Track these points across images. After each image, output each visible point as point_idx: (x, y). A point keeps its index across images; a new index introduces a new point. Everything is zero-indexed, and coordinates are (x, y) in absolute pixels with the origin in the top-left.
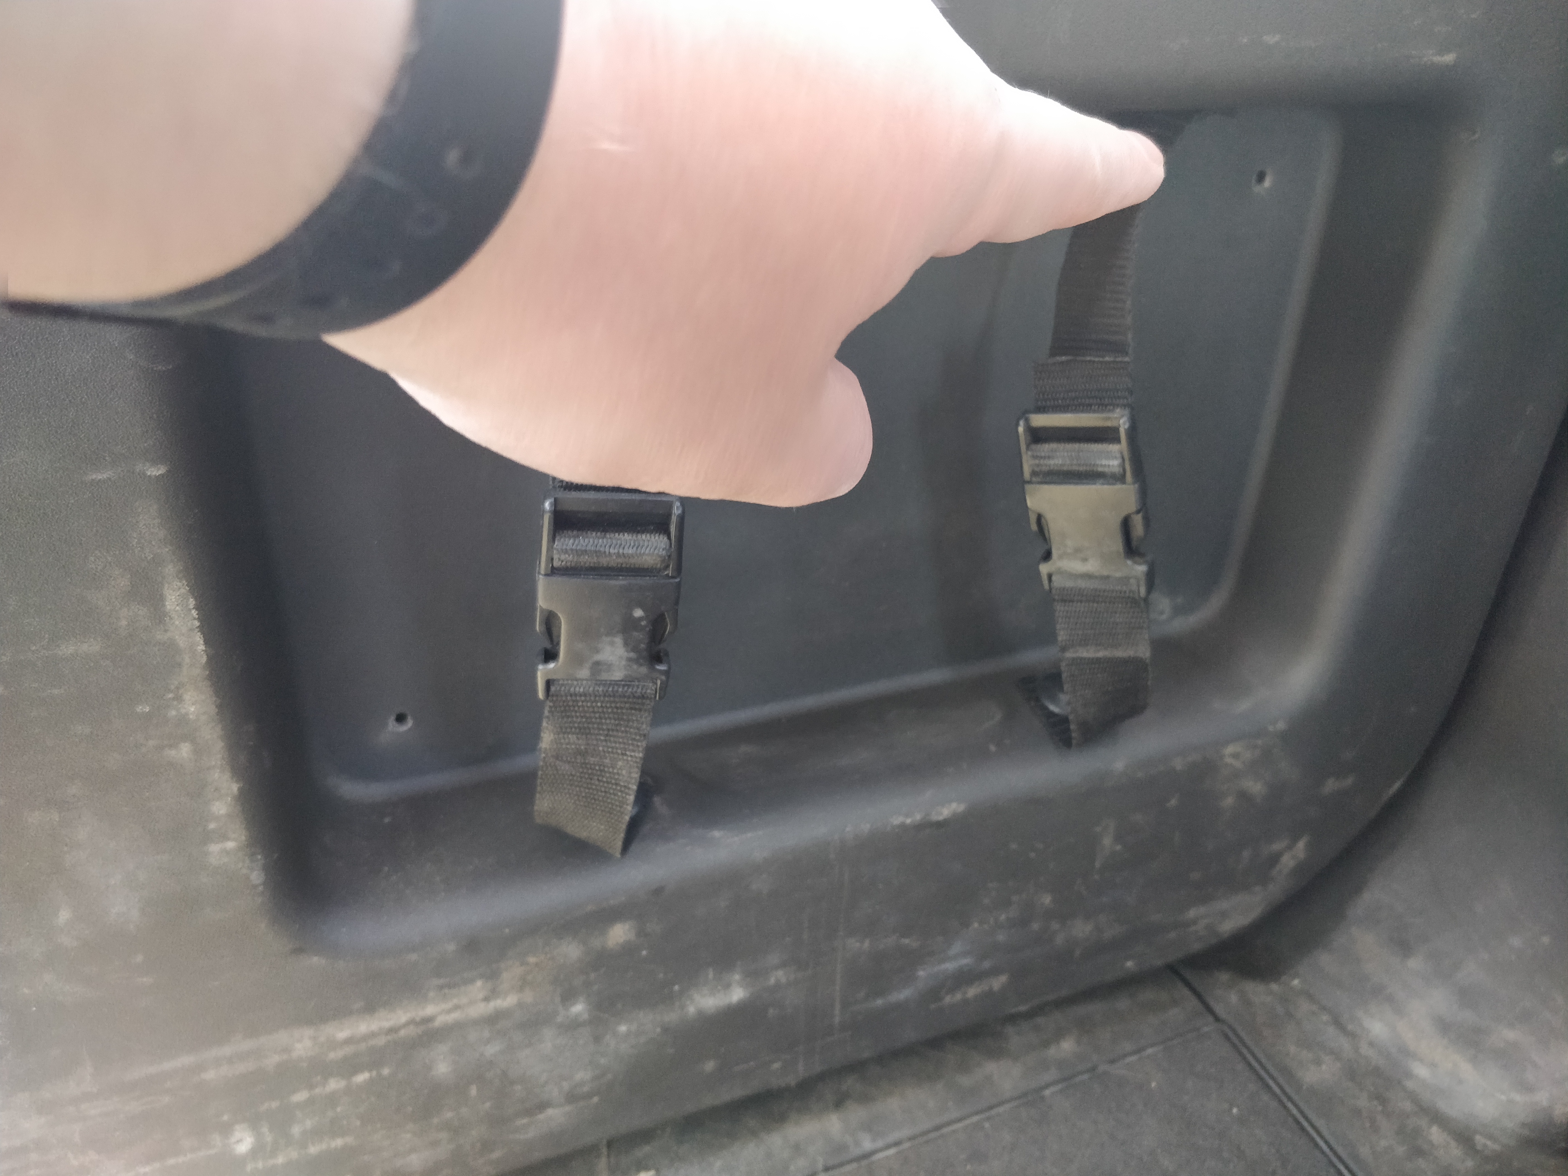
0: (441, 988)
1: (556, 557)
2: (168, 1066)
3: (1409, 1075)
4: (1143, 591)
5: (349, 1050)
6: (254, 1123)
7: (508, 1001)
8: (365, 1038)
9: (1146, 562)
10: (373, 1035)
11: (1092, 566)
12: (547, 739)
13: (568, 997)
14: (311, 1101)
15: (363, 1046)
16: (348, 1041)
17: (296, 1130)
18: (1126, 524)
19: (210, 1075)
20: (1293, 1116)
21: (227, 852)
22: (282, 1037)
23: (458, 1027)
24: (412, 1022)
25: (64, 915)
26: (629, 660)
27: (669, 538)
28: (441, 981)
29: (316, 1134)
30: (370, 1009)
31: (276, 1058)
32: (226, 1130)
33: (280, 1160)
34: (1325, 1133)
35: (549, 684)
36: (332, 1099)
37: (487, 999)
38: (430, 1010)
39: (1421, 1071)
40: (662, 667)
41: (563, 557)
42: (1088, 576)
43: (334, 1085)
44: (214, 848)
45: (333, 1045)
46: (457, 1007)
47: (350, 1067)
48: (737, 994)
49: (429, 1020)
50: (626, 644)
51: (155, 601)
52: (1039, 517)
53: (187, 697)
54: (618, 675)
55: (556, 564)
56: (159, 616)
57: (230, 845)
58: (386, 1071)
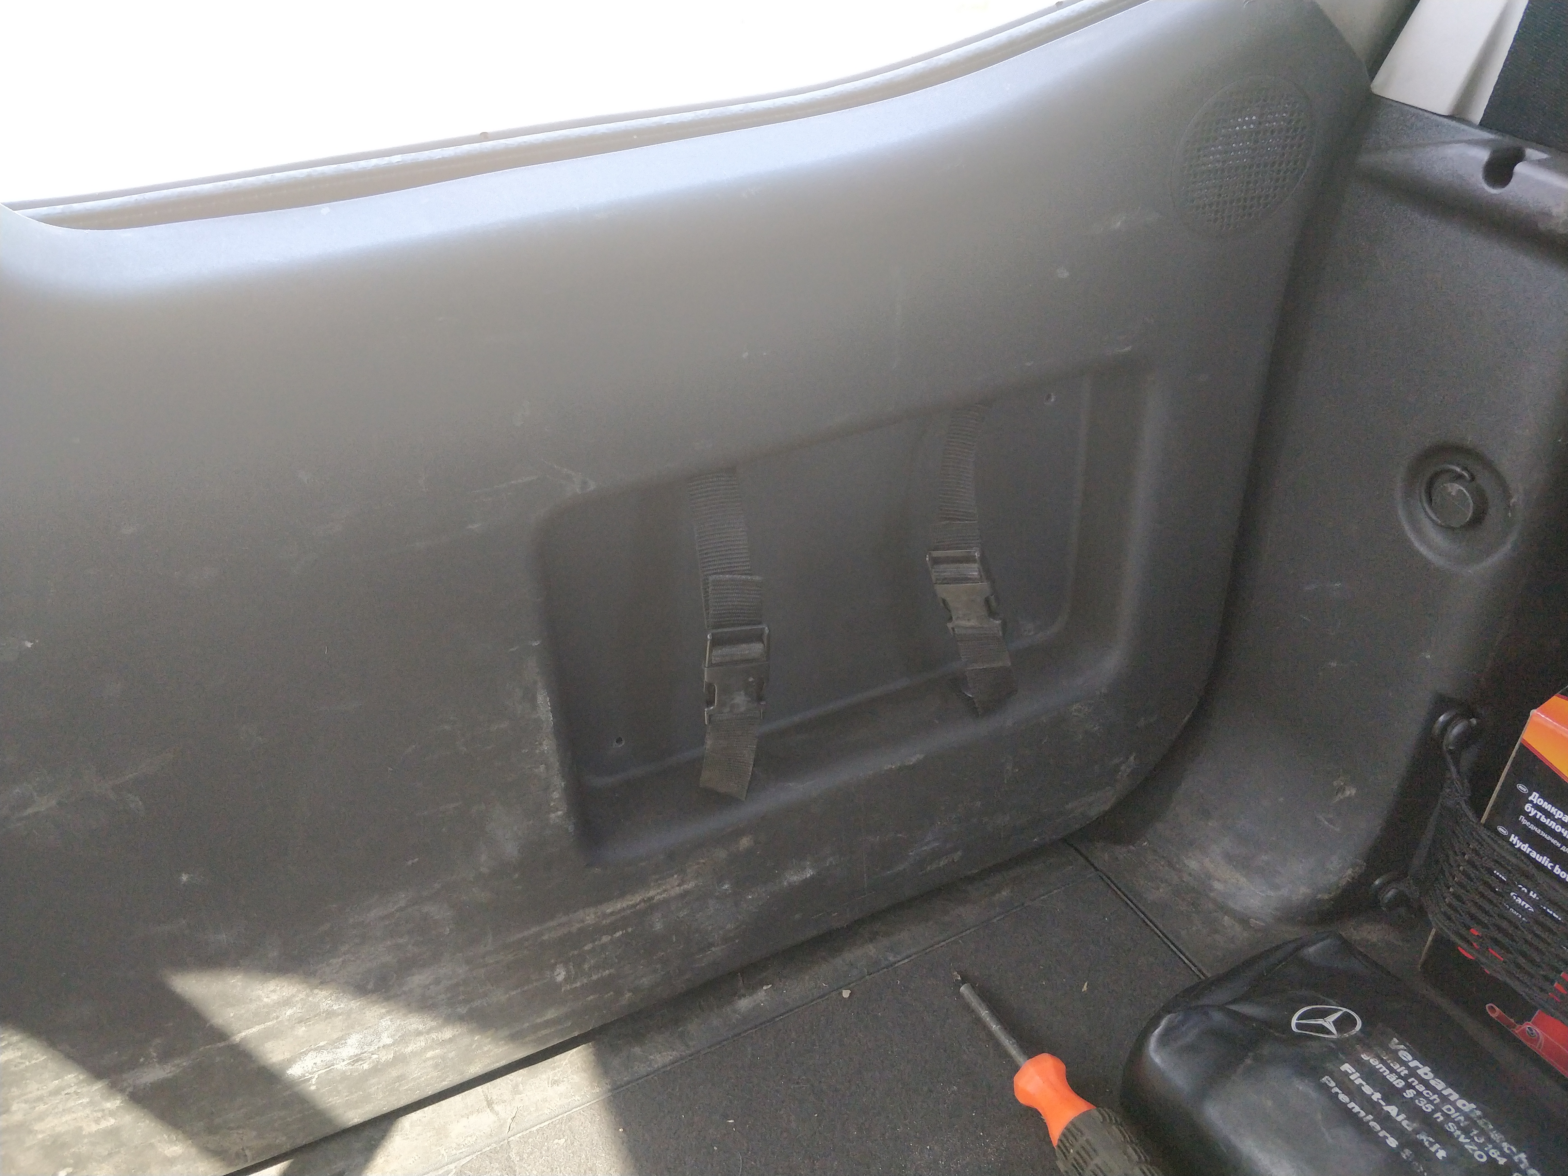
0: (657, 880)
1: (713, 658)
2: (526, 933)
3: (1211, 889)
4: (1001, 633)
5: (613, 918)
6: (566, 964)
7: (690, 885)
8: (620, 911)
9: (1000, 619)
10: (623, 909)
11: (973, 623)
12: (709, 743)
13: (721, 881)
14: (593, 950)
15: (619, 916)
16: (612, 914)
17: (586, 966)
18: (987, 601)
19: (546, 937)
20: (1142, 919)
21: (558, 817)
22: (580, 914)
23: (665, 901)
24: (643, 900)
25: (483, 858)
26: (749, 702)
27: (763, 643)
28: (657, 877)
29: (596, 968)
30: (622, 895)
31: (578, 926)
32: (553, 967)
33: (578, 984)
34: (1161, 926)
35: (710, 716)
36: (603, 947)
37: (679, 885)
38: (652, 893)
39: (1217, 886)
40: (763, 703)
41: (716, 659)
42: (972, 627)
43: (605, 939)
44: (553, 815)
45: (605, 916)
46: (665, 891)
47: (612, 928)
48: (809, 873)
49: (652, 898)
50: (746, 694)
51: (533, 699)
52: (944, 601)
53: (544, 742)
54: (743, 709)
55: (714, 662)
56: (534, 706)
57: (560, 813)
58: (630, 930)
